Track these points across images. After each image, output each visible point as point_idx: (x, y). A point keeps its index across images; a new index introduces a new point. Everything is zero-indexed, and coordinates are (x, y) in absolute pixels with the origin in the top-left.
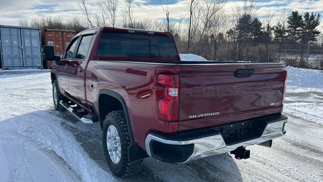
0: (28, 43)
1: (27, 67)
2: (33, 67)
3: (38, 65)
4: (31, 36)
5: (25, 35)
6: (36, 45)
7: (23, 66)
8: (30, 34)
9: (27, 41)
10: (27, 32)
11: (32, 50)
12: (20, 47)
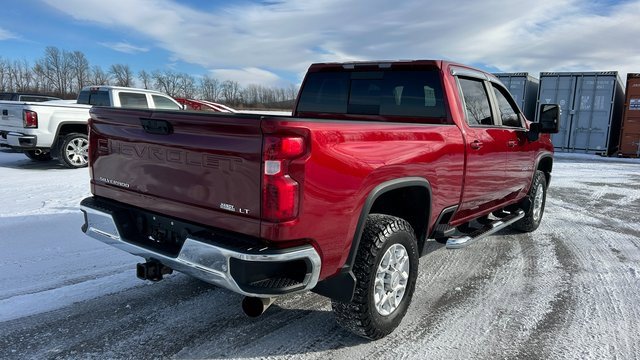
0: (587, 105)
1: (575, 150)
2: (587, 150)
3: (599, 148)
4: (595, 90)
5: (584, 87)
6: (602, 107)
7: (568, 148)
8: (595, 85)
9: (585, 100)
10: (590, 82)
11: (591, 118)
12: (569, 111)
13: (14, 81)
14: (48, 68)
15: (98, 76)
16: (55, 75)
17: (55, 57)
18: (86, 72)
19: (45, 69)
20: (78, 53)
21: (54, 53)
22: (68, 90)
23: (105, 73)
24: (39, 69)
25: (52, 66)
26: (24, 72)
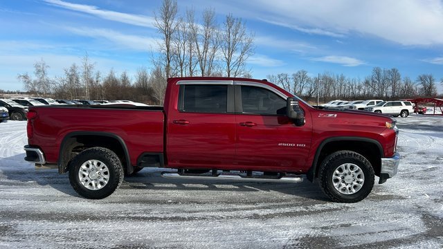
13: (351, 91)
14: (373, 81)
15: (407, 84)
16: (377, 86)
17: (378, 74)
18: (398, 82)
19: (370, 82)
20: (394, 70)
21: (378, 72)
22: (385, 95)
23: (413, 81)
24: (367, 83)
25: (375, 80)
26: (358, 85)
